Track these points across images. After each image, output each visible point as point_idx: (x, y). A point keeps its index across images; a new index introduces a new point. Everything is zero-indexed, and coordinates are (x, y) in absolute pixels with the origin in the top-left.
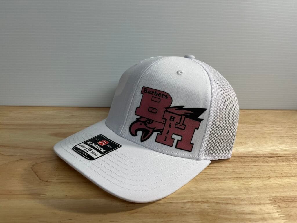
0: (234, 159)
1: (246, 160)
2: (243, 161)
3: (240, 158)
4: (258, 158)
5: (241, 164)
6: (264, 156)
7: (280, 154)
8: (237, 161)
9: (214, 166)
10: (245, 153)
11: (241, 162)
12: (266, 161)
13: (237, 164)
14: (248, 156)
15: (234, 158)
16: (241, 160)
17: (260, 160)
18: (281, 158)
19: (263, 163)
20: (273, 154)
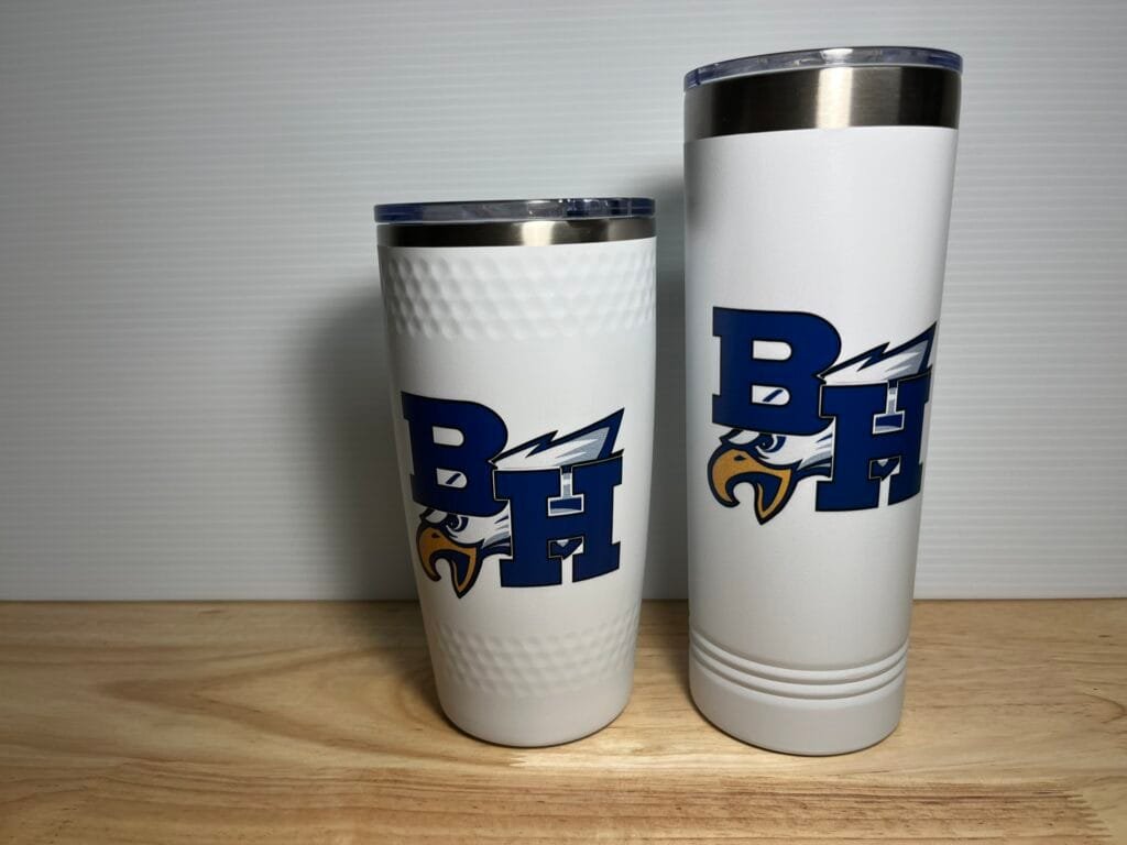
0: (768, 808)
1: (817, 813)
2: (804, 816)
3: (795, 802)
4: (875, 806)
5: (790, 833)
6: (907, 794)
7: (979, 787)
8: (779, 815)
9: (670, 836)
10: (824, 779)
11: (793, 822)
12: (903, 821)
13: (772, 831)
14: (835, 792)
15: (770, 803)
16: (797, 812)
17: (878, 816)
18: (980, 806)
19: (889, 828)
20: (947, 788)
